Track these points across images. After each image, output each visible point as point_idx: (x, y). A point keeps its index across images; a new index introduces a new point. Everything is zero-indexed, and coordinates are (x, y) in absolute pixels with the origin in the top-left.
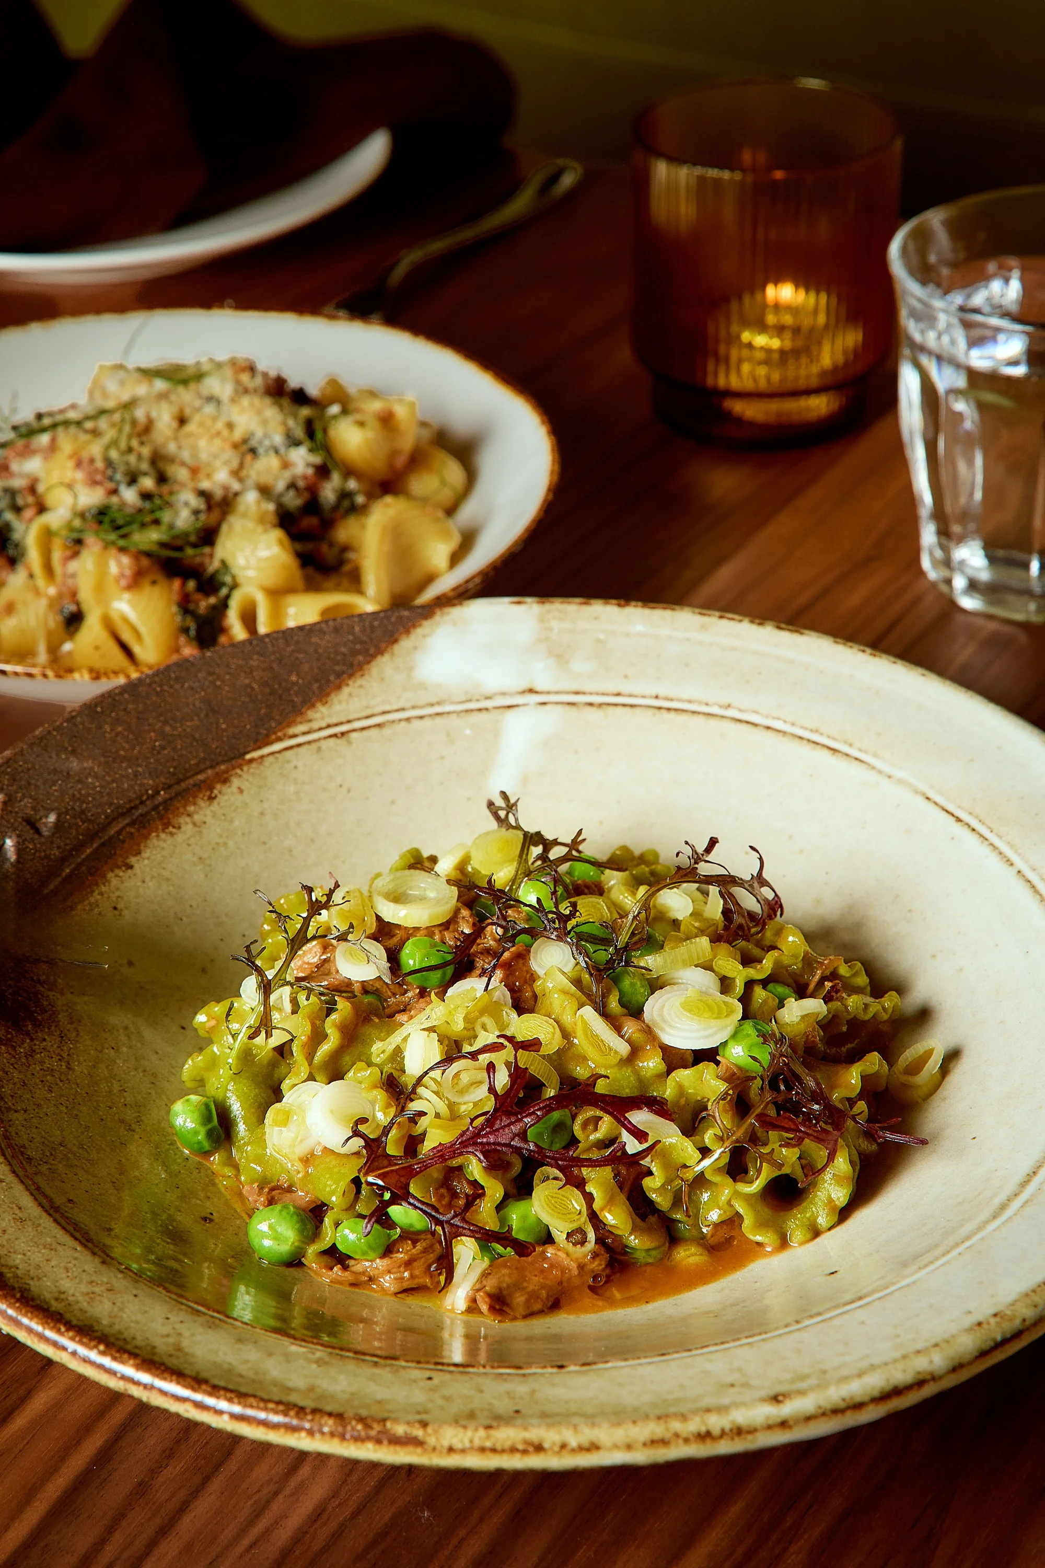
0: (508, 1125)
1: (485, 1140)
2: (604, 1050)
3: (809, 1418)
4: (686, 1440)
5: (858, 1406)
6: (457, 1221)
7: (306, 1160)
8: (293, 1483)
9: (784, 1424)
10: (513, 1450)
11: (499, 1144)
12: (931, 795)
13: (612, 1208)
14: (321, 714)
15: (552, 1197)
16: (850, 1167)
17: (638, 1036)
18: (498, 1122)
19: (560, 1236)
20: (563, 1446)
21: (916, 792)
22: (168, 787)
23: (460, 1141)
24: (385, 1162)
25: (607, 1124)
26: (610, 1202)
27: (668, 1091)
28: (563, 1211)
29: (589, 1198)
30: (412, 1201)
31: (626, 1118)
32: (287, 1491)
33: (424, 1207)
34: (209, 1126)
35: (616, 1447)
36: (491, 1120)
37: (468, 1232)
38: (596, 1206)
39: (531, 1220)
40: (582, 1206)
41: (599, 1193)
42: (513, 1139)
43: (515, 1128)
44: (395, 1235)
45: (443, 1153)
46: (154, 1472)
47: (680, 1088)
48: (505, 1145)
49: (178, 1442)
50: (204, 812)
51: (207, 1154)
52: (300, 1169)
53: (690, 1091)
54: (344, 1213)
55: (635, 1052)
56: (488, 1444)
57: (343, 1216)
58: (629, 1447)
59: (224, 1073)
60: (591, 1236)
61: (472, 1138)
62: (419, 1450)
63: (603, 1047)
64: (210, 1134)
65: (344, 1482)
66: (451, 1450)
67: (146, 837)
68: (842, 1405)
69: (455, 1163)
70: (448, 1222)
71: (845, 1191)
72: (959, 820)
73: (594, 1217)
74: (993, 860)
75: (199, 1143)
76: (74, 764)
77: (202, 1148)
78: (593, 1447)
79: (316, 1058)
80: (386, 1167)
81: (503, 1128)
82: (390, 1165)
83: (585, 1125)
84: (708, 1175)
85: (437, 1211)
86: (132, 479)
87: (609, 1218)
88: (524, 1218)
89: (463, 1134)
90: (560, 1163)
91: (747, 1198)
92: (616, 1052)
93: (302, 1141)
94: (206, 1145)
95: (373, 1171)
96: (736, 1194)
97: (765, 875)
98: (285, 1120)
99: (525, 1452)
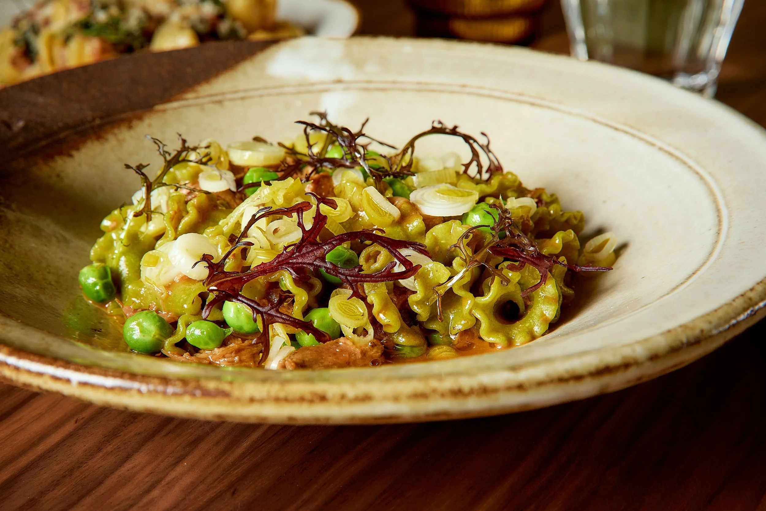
0: (312, 251)
1: (295, 261)
2: (382, 213)
3: (540, 384)
4: (443, 395)
5: (578, 378)
6: (273, 312)
7: (168, 287)
8: (145, 500)
9: (521, 387)
10: (302, 399)
11: (304, 263)
12: (599, 119)
13: (386, 312)
14: (205, 89)
15: (343, 304)
16: (557, 291)
17: (405, 206)
18: (304, 249)
19: (348, 331)
20: (343, 397)
21: (587, 118)
22: (101, 118)
23: (277, 261)
24: (223, 276)
25: (384, 256)
26: (384, 308)
27: (427, 241)
28: (351, 314)
29: (370, 307)
30: (240, 298)
31: (397, 251)
32: (141, 504)
33: (249, 303)
34: (105, 281)
35: (385, 398)
36: (299, 246)
37: (280, 320)
38: (375, 311)
39: (328, 320)
40: (364, 310)
41: (377, 300)
42: (315, 261)
43: (318, 253)
44: (229, 332)
45: (265, 269)
46: (42, 493)
47: (436, 241)
48: (309, 264)
49: (64, 477)
50: (124, 134)
51: (103, 302)
52: (163, 292)
53: (442, 242)
54: (193, 316)
55: (403, 218)
56: (282, 395)
57: (192, 318)
58: (396, 399)
59: (118, 248)
60: (371, 331)
61: (286, 259)
63: (381, 212)
64: (106, 287)
65: (184, 499)
66: (252, 400)
67: (84, 142)
68: (566, 376)
69: (274, 277)
70: (266, 313)
71: (554, 307)
72: (616, 129)
73: (374, 321)
74: (642, 147)
75: (97, 292)
76: (41, 100)
77: (99, 296)
78: (366, 398)
79: (180, 227)
80: (223, 279)
81: (308, 253)
82: (226, 277)
83: (368, 259)
84: (456, 291)
85: (258, 305)
86: (105, 7)
87: (383, 318)
88: (323, 318)
89: (279, 256)
90: (349, 278)
91: (483, 308)
92: (390, 215)
93: (165, 273)
94: (103, 294)
95: (213, 282)
96: (476, 306)
97: (491, 147)
98: (156, 262)
99: (311, 401)
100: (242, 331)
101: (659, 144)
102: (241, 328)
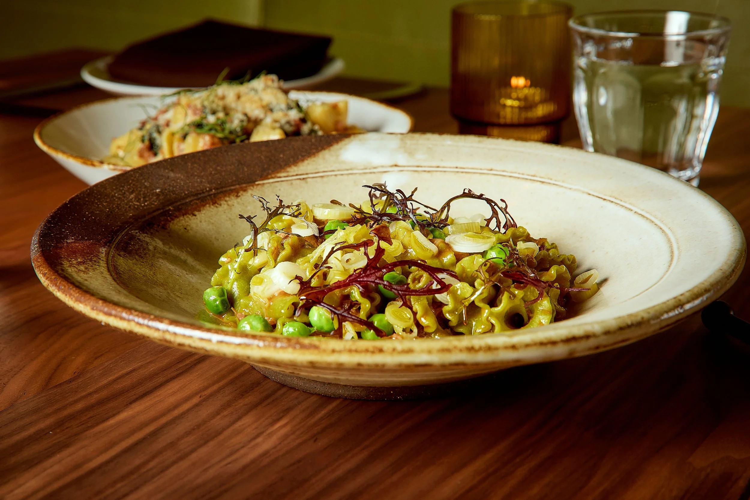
0: (374, 273)
1: (361, 279)
2: (425, 249)
3: (527, 346)
4: (461, 350)
5: (553, 343)
6: (345, 314)
7: (270, 299)
9: (514, 347)
10: (367, 351)
11: (368, 281)
12: (591, 193)
13: (427, 317)
14: (293, 170)
15: (396, 311)
16: (551, 305)
17: (441, 245)
18: (368, 271)
19: (399, 329)
20: (394, 350)
21: (584, 192)
22: (217, 189)
23: (349, 279)
24: (310, 289)
25: (425, 277)
26: (425, 314)
27: (457, 269)
28: (401, 318)
29: (415, 314)
30: (322, 304)
31: (435, 275)
33: (329, 307)
34: (222, 298)
35: (422, 351)
36: (365, 270)
37: (351, 320)
38: (418, 316)
39: (384, 322)
40: (411, 316)
41: (420, 308)
42: (376, 279)
43: (378, 274)
44: (313, 330)
45: (340, 285)
47: (464, 269)
48: (372, 282)
50: (233, 200)
51: (220, 314)
52: (267, 302)
53: (468, 270)
54: (288, 319)
55: (440, 253)
56: (354, 348)
57: (287, 320)
58: (430, 352)
59: (232, 275)
60: (415, 330)
61: (355, 278)
62: (316, 351)
63: (424, 248)
64: (223, 302)
66: (333, 351)
67: (204, 206)
68: (545, 341)
69: (346, 291)
70: (341, 314)
71: (548, 317)
72: (605, 199)
73: (418, 324)
74: (623, 211)
75: (217, 306)
76: (172, 175)
77: (218, 309)
78: (410, 351)
79: (278, 259)
80: (310, 291)
81: (371, 274)
82: (312, 290)
83: (414, 280)
84: (477, 303)
85: (335, 309)
86: (214, 113)
87: (424, 321)
88: (381, 321)
89: (350, 276)
90: (400, 292)
91: (497, 316)
92: (431, 250)
93: (268, 289)
94: (220, 307)
95: (303, 293)
96: (491, 314)
97: (508, 210)
98: (261, 282)
99: (373, 352)
100: (322, 331)
101: (635, 209)
102: (322, 328)
